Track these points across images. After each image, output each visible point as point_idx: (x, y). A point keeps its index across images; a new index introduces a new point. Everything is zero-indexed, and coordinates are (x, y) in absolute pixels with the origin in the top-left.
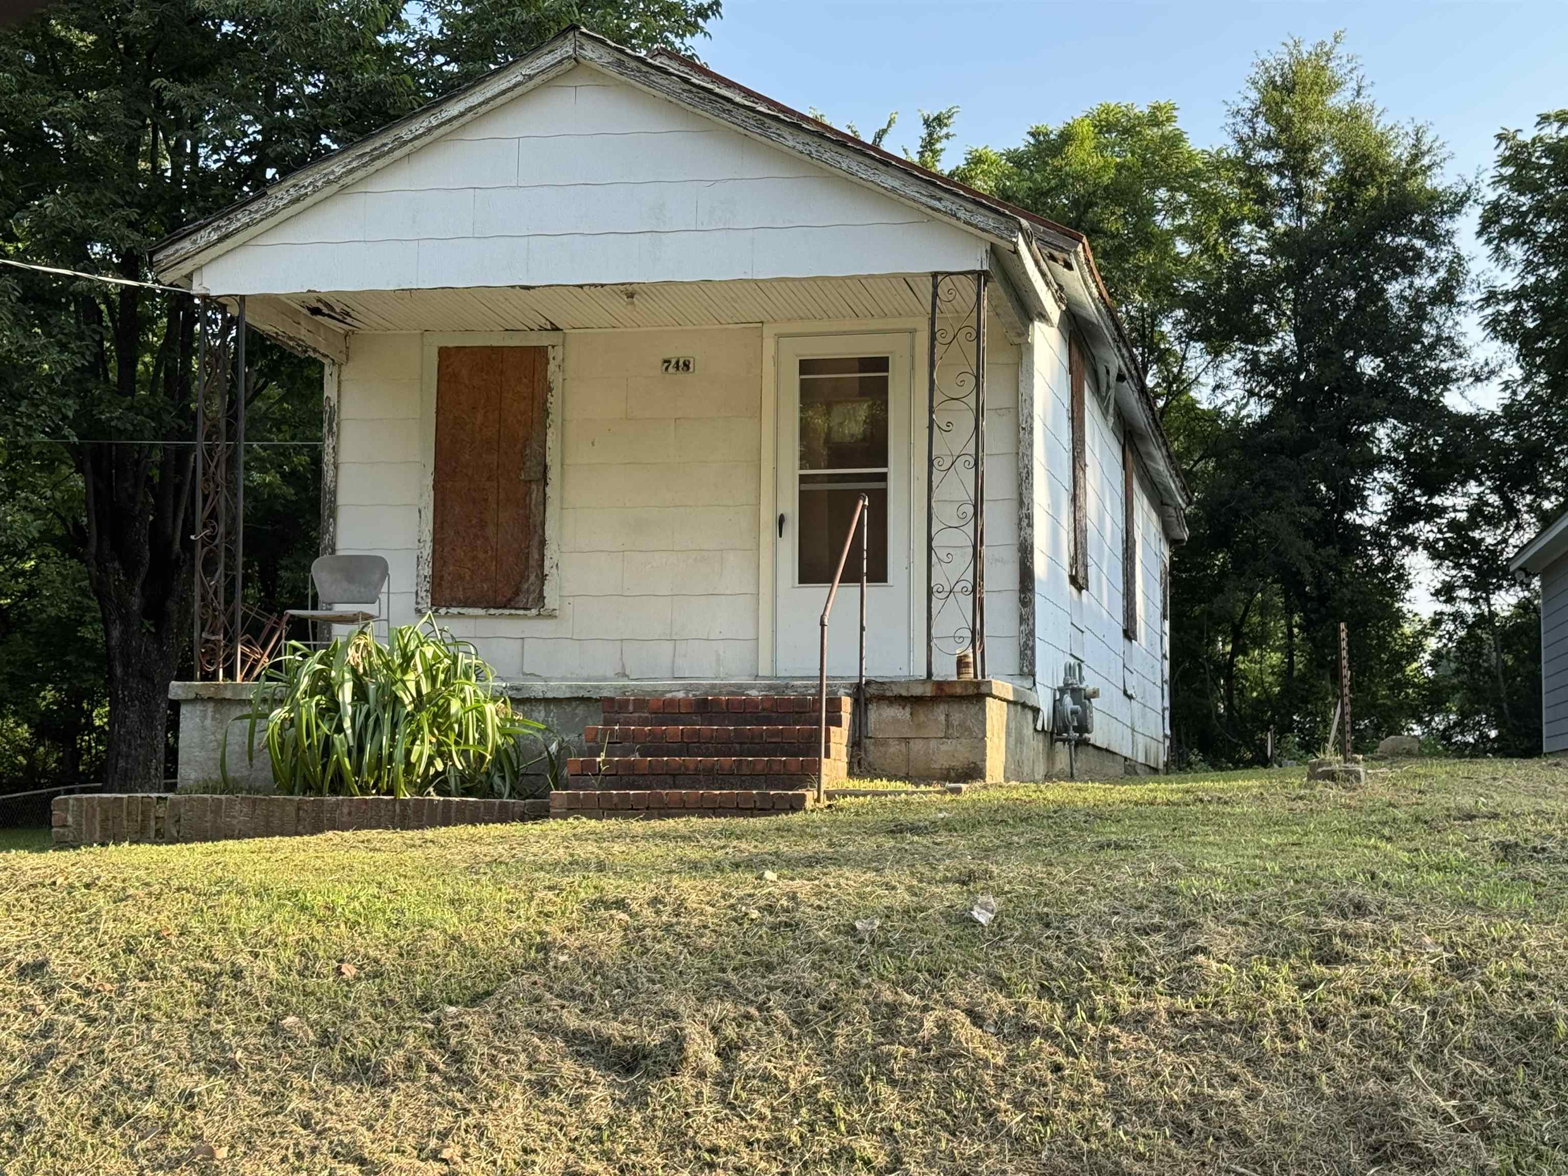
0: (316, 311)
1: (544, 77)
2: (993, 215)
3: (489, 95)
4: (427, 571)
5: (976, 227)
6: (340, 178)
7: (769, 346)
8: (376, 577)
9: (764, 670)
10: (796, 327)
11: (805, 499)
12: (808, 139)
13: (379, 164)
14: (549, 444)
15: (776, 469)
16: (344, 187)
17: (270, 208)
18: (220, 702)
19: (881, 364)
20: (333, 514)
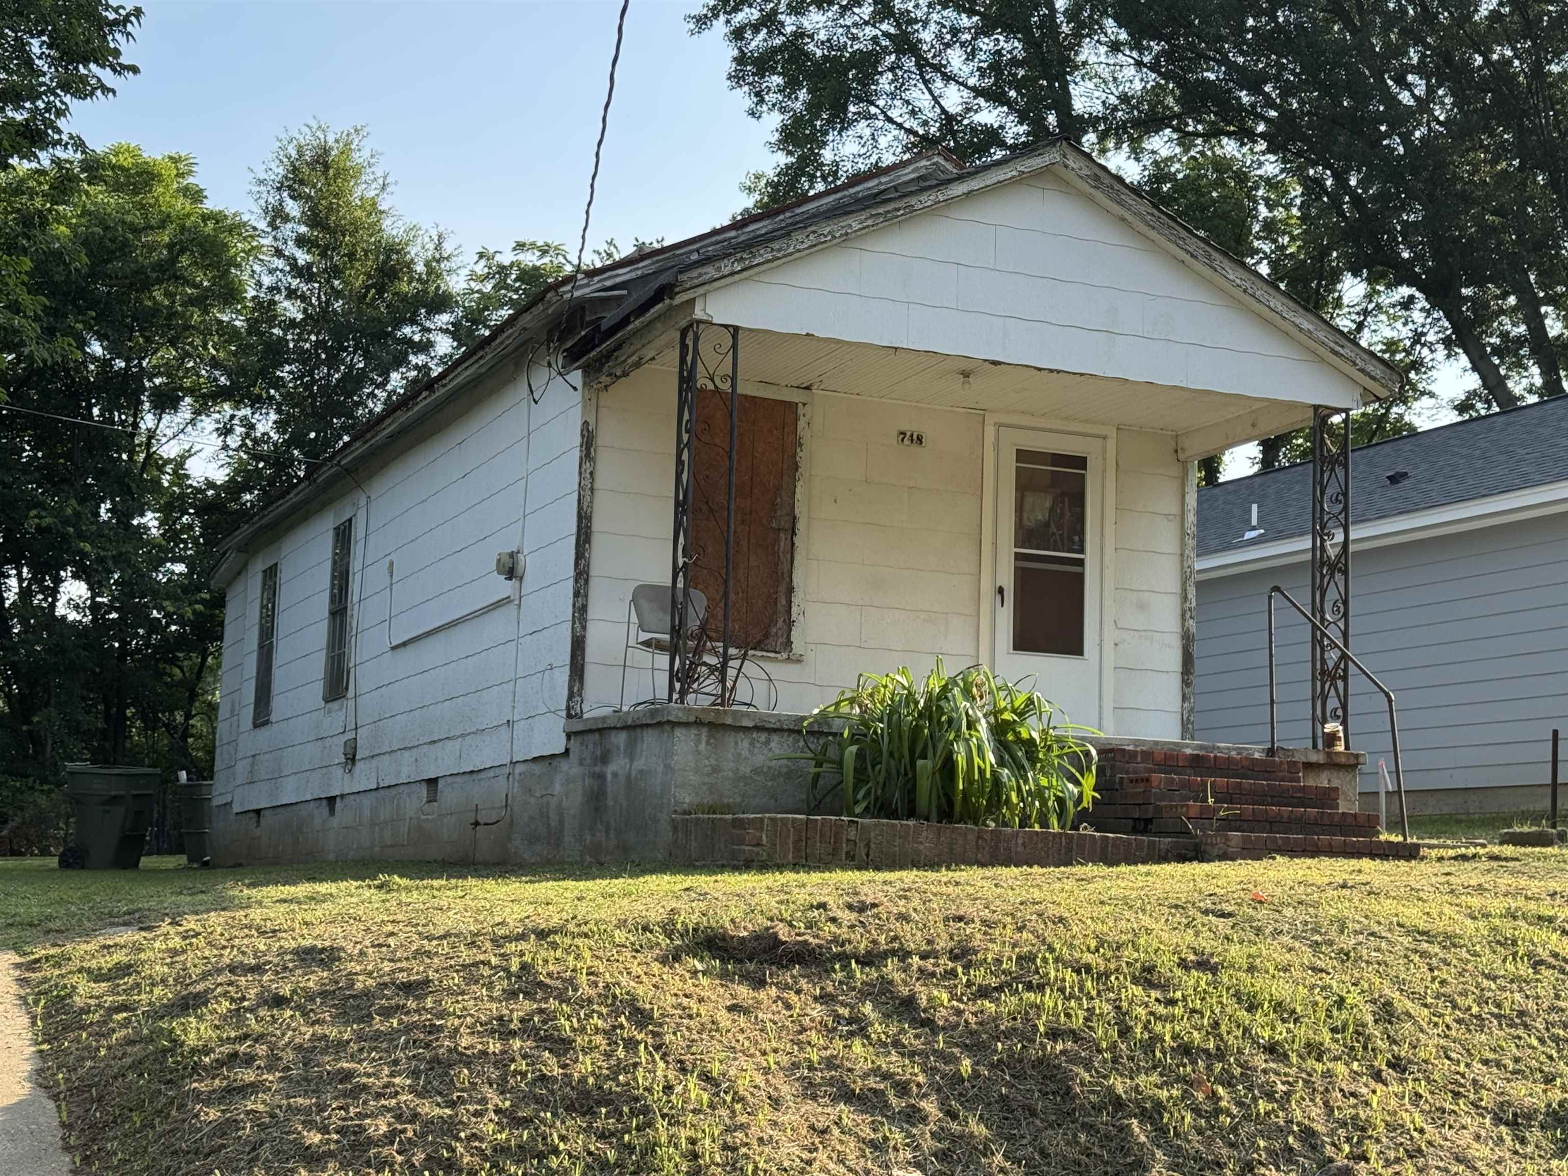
1: (1028, 175)
3: (988, 182)
10: (1014, 419)
11: (1019, 575)
14: (798, 496)
15: (995, 544)
16: (847, 241)
18: (716, 727)
19: (1081, 462)
20: (588, 539)
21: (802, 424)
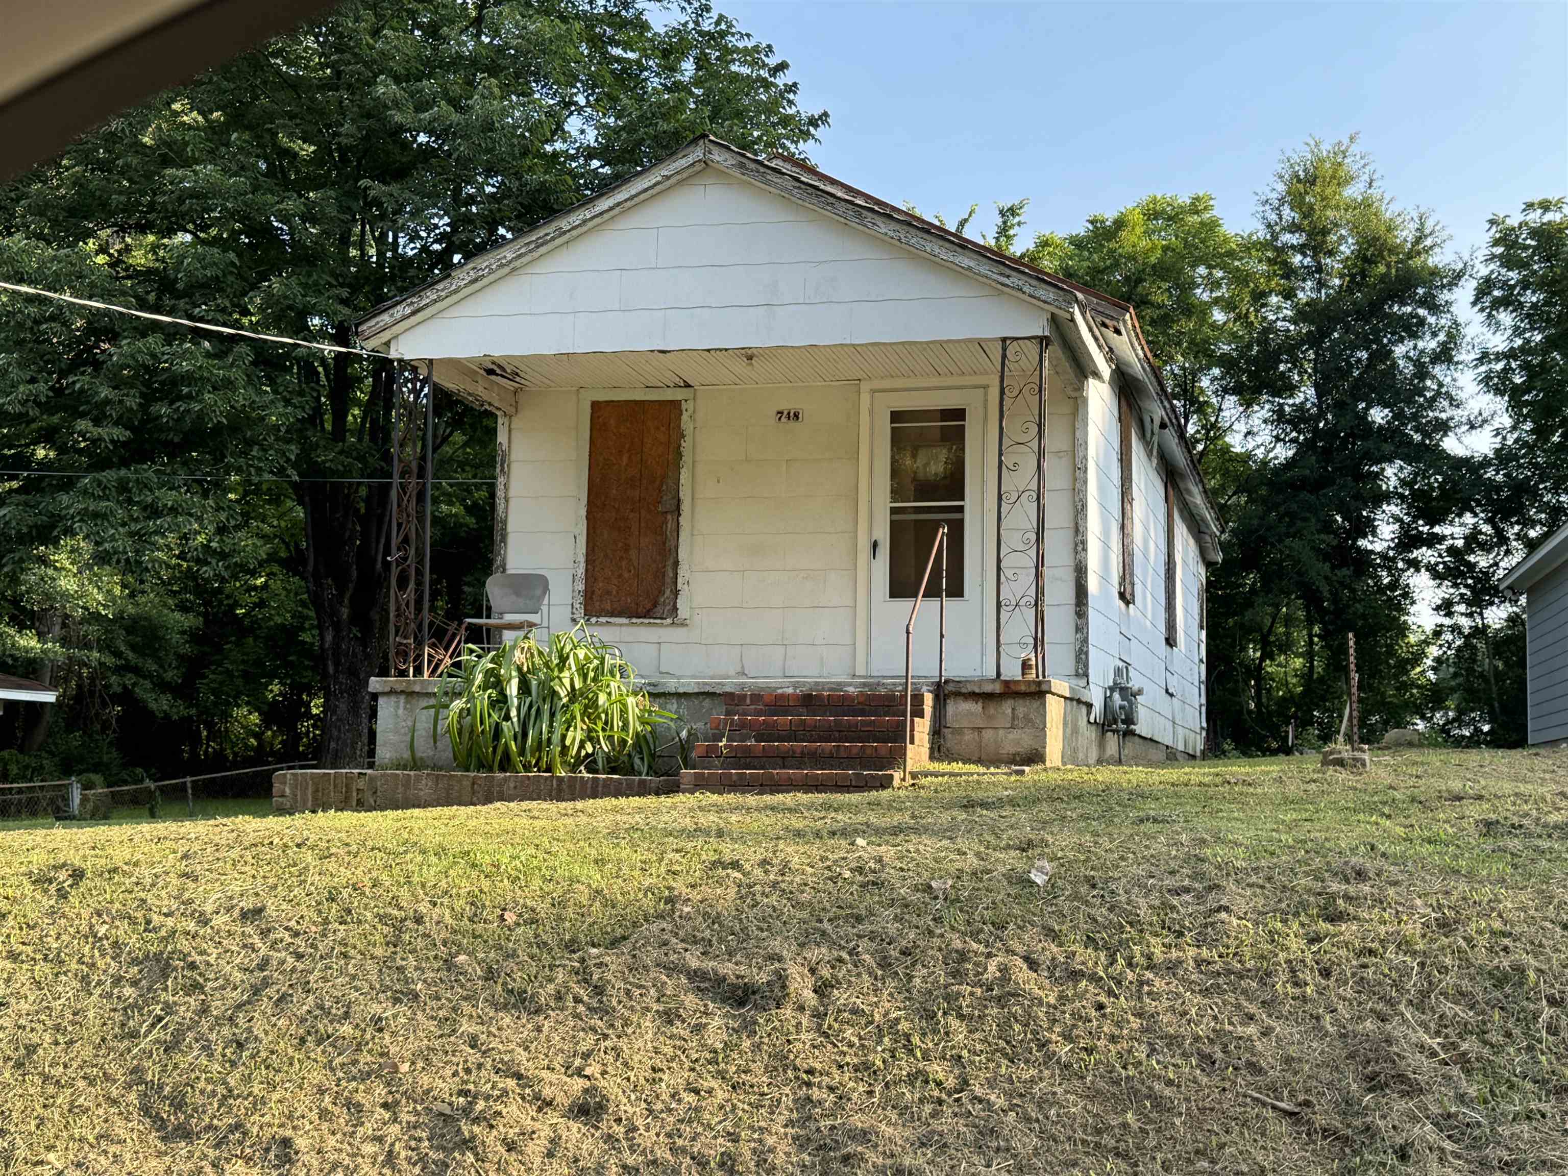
0: (490, 372)
1: (679, 177)
2: (1053, 290)
3: (633, 192)
4: (581, 587)
5: (1039, 299)
6: (510, 262)
7: (865, 398)
8: (538, 592)
9: (861, 670)
10: (887, 384)
11: (895, 528)
12: (898, 227)
13: (543, 250)
14: (682, 481)
15: (871, 502)
16: (514, 270)
17: (454, 287)
18: (410, 695)
20: (504, 539)
21: (685, 417)
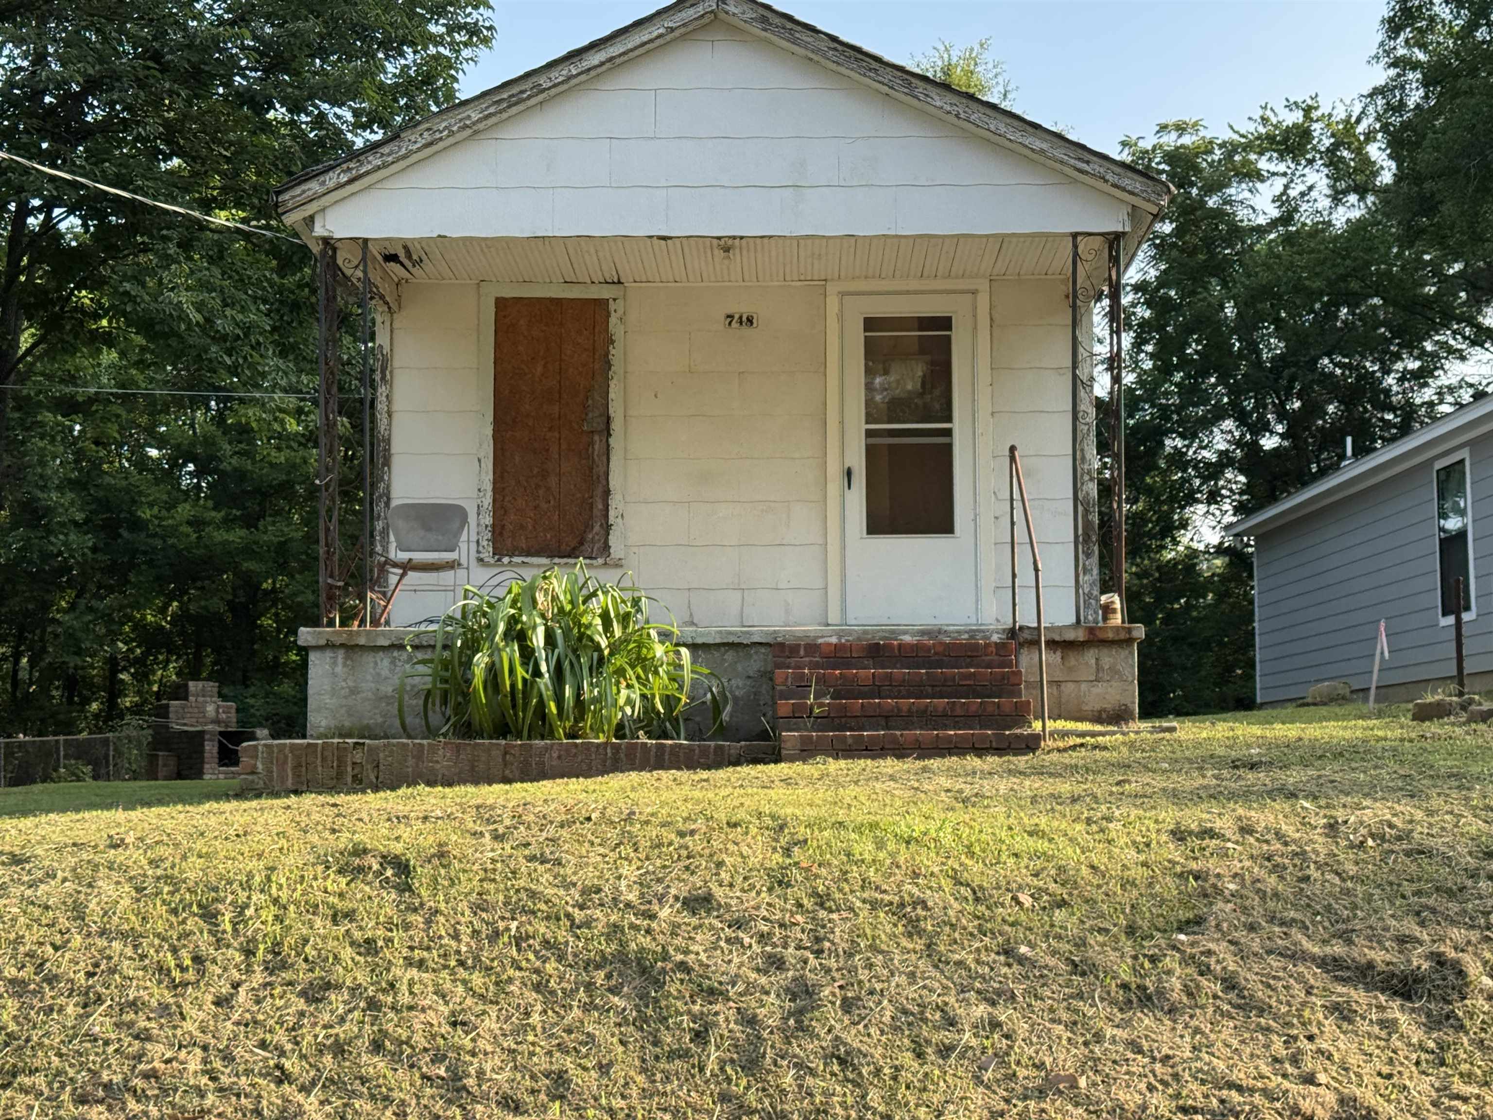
0: (392, 258)
1: (682, 30)
2: (1141, 179)
3: (630, 46)
4: (488, 520)
5: (1124, 189)
6: (474, 124)
8: (456, 524)
9: (834, 617)
10: (861, 286)
11: (871, 452)
12: (955, 99)
13: (514, 110)
14: (612, 395)
15: (842, 422)
16: (476, 132)
17: (403, 151)
18: (351, 649)
19: (945, 323)
20: (387, 462)
21: (613, 320)
